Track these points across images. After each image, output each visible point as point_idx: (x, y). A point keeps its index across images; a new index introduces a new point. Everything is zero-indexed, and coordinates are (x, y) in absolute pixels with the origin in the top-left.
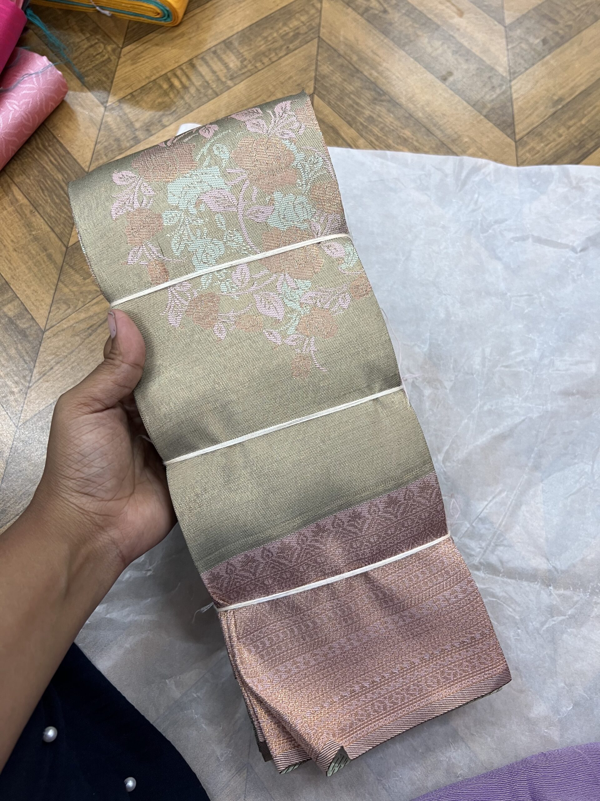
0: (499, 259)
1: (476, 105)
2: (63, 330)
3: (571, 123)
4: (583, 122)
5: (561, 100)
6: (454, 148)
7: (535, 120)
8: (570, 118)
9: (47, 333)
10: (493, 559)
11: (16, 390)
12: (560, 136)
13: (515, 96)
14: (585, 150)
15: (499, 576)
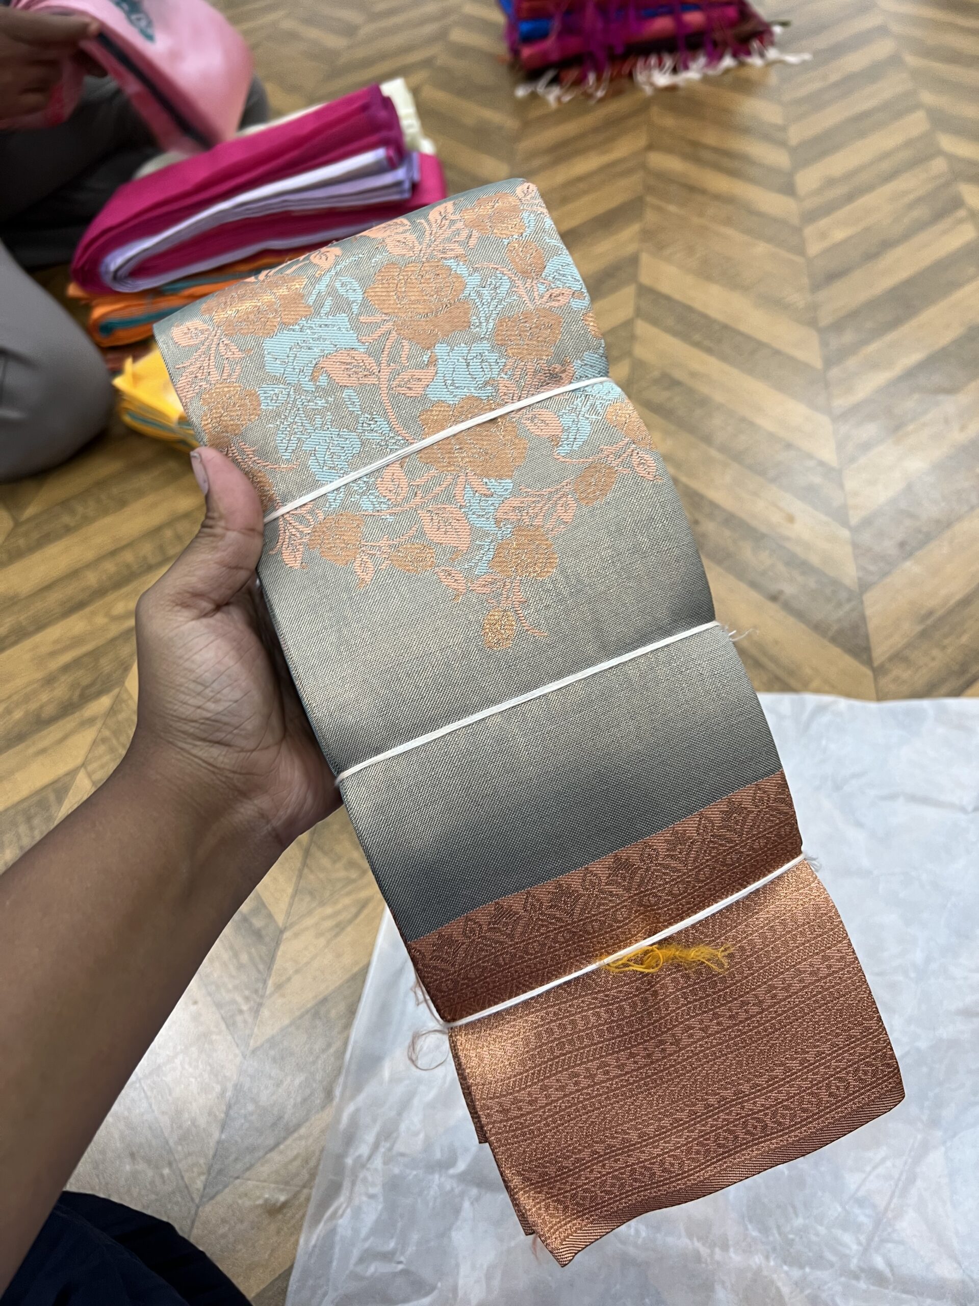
0: (859, 824)
1: (818, 628)
2: (307, 929)
3: (946, 642)
4: (964, 639)
5: (930, 613)
6: (792, 682)
7: (897, 641)
8: (946, 636)
9: (287, 935)
10: (879, 1262)
11: (245, 1008)
12: (933, 659)
13: (868, 612)
14: (968, 676)
15: (887, 1288)
